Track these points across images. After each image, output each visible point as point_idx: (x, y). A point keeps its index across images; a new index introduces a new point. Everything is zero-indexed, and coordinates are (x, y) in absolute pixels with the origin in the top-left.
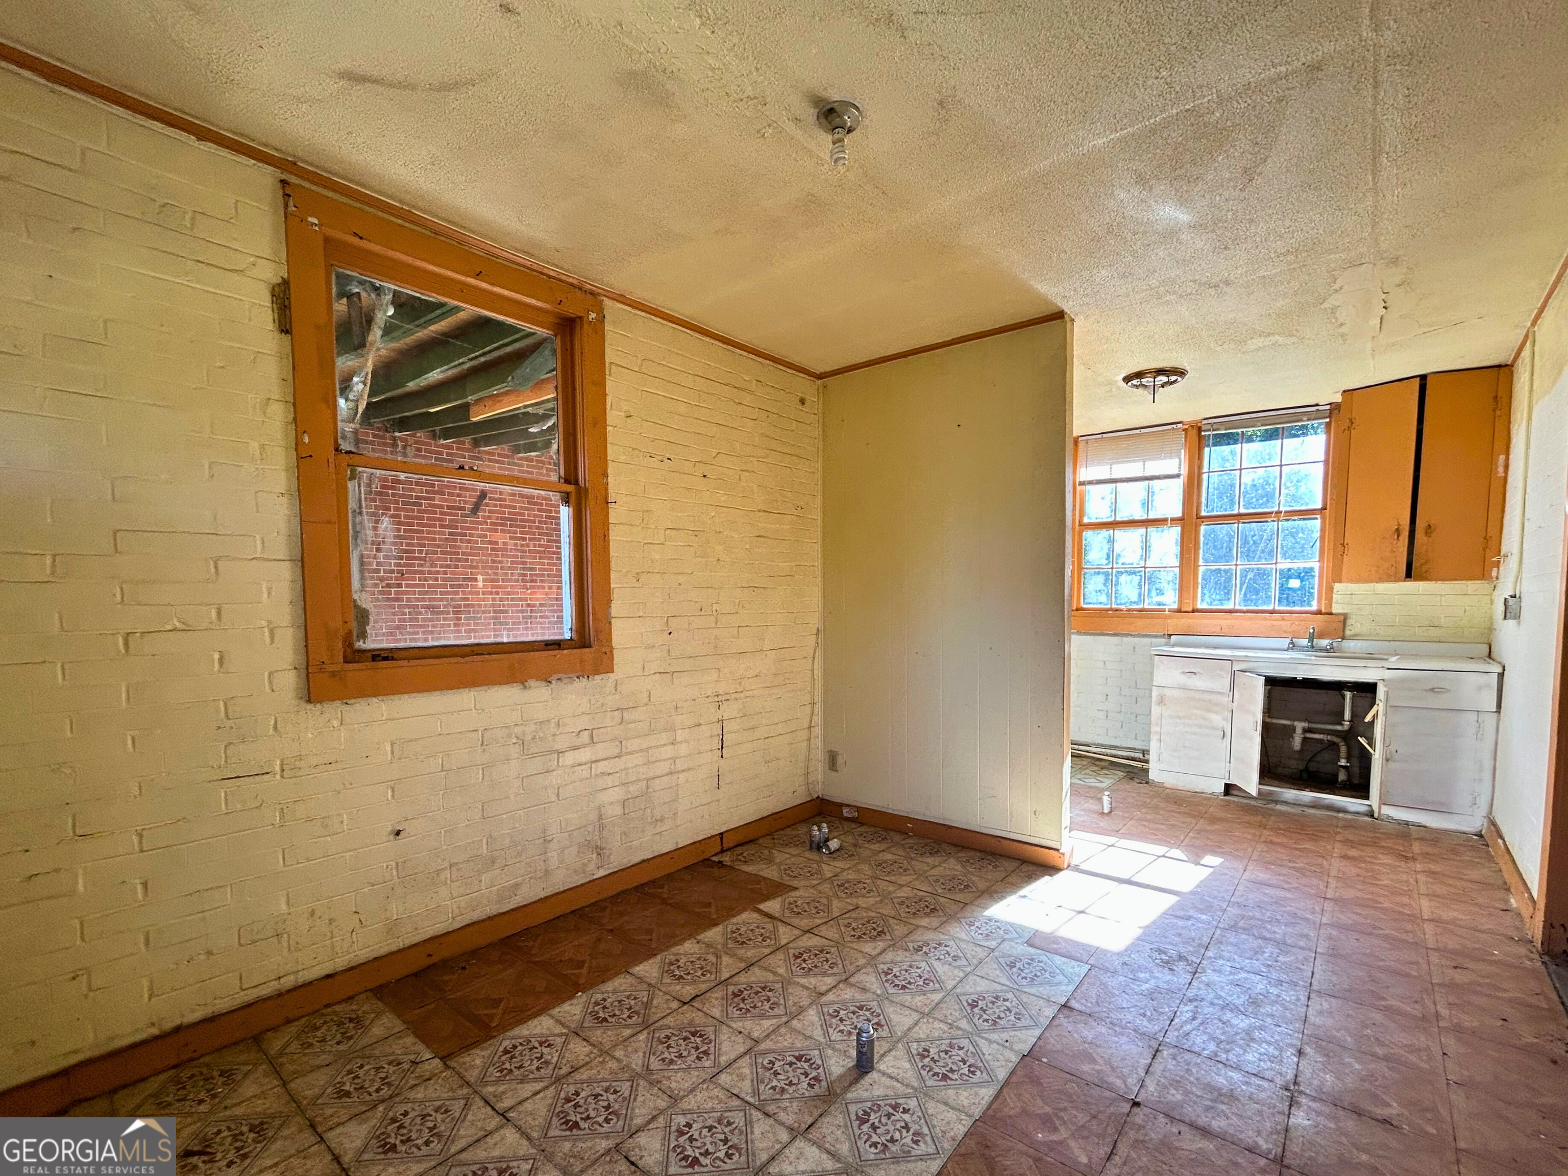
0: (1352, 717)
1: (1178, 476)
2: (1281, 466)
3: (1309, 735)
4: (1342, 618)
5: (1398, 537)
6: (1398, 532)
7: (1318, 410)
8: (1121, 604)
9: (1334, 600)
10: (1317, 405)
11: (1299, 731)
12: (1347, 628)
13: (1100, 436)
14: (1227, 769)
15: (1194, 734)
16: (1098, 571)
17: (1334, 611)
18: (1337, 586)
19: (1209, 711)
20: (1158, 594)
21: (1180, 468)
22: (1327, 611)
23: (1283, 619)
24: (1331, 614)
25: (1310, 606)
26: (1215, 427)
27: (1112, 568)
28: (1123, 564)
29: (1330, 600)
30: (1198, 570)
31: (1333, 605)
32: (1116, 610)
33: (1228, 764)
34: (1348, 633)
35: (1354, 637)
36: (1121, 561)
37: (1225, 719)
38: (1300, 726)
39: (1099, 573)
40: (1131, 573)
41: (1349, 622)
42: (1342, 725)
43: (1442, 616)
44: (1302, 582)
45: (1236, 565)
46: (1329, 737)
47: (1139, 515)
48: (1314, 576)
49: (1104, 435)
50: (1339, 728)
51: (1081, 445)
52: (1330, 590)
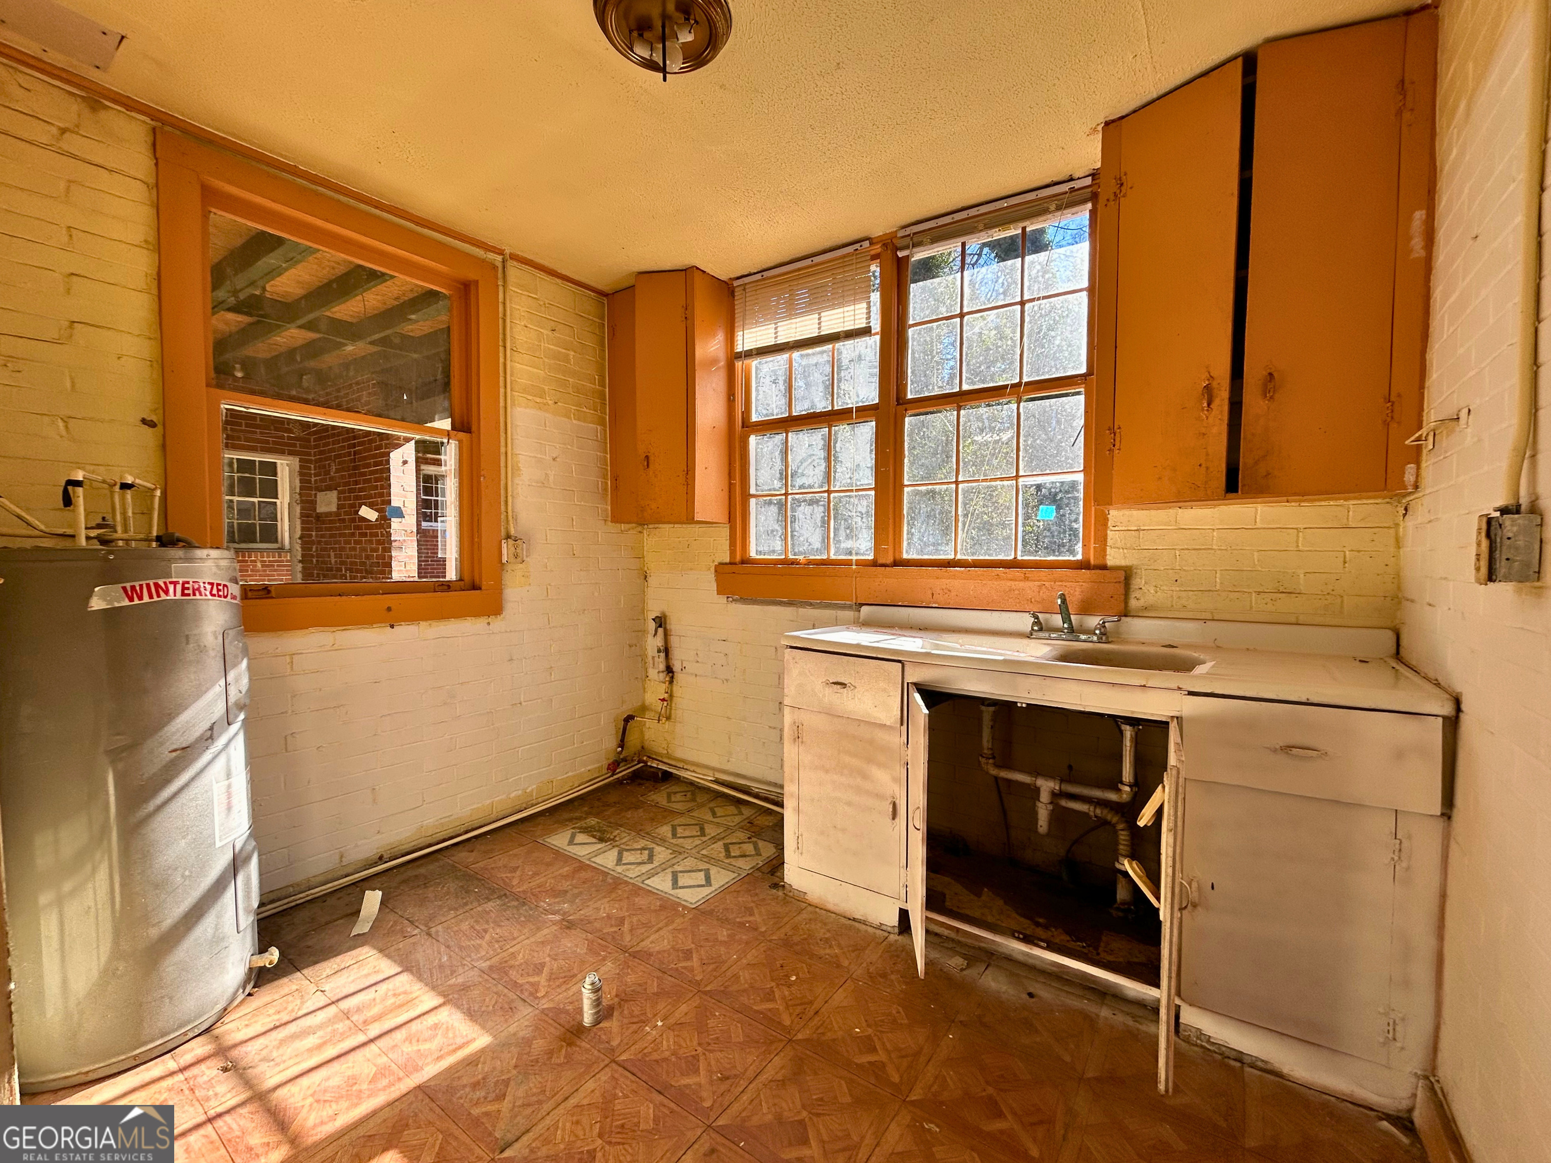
0: (1136, 775)
1: (866, 331)
2: (1022, 303)
3: (1064, 803)
4: (1122, 575)
5: (1209, 405)
6: (1209, 392)
7: (1072, 190)
8: (800, 553)
9: (1109, 542)
10: (1071, 179)
11: (1045, 797)
12: (1133, 595)
13: (758, 276)
14: (903, 880)
15: (849, 804)
16: (767, 498)
17: (1111, 561)
18: (1115, 515)
19: (870, 761)
20: (848, 537)
21: (869, 318)
22: (1099, 562)
23: (1026, 579)
24: (1104, 567)
25: (1072, 552)
26: (916, 239)
27: (786, 494)
28: (800, 488)
29: (1102, 540)
30: (902, 492)
31: (1109, 550)
32: (792, 563)
33: (903, 871)
34: (1133, 603)
35: (1145, 612)
36: (799, 481)
37: (896, 780)
38: (1046, 786)
39: (770, 503)
40: (811, 503)
41: (1137, 582)
42: (1119, 790)
43: (1301, 573)
44: (1059, 508)
45: (957, 483)
46: (1098, 811)
47: (822, 406)
48: (1076, 499)
49: (765, 274)
50: (1112, 796)
51: (738, 293)
52: (1102, 522)
